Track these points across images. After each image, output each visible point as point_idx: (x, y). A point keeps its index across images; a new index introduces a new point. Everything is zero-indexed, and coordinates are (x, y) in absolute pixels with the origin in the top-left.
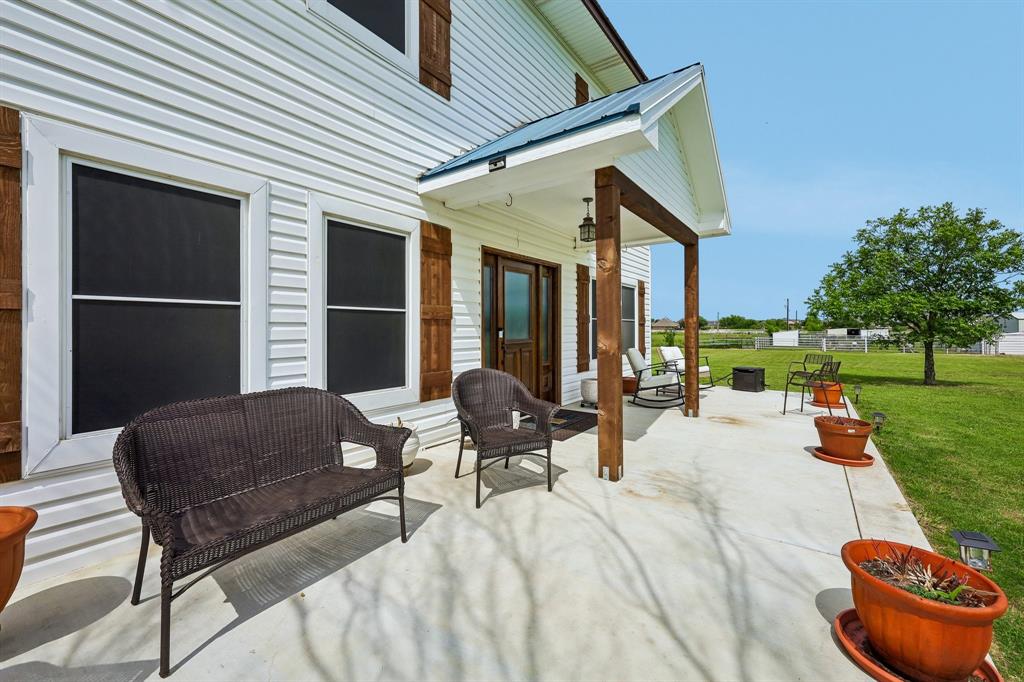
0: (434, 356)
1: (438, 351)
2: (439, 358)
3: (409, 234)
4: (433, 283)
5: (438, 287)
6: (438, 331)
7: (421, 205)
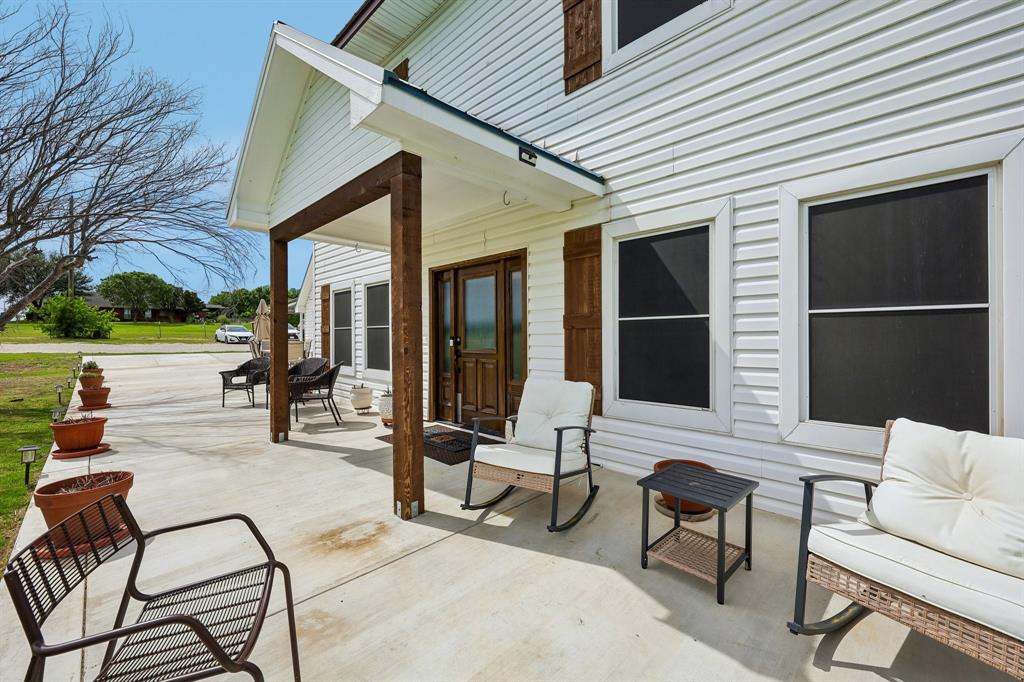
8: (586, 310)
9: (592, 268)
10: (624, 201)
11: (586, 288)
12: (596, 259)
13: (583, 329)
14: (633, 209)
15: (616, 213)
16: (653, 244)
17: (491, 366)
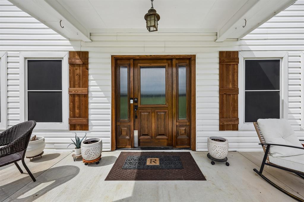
0: (77, 111)
1: (79, 108)
2: (80, 112)
3: (63, 58)
4: (77, 78)
5: (79, 79)
6: (80, 100)
7: (70, 44)
8: (231, 86)
9: (234, 69)
10: (247, 44)
11: (231, 77)
12: (236, 65)
13: (230, 95)
14: (251, 48)
15: (244, 48)
16: (260, 63)
17: (163, 113)
